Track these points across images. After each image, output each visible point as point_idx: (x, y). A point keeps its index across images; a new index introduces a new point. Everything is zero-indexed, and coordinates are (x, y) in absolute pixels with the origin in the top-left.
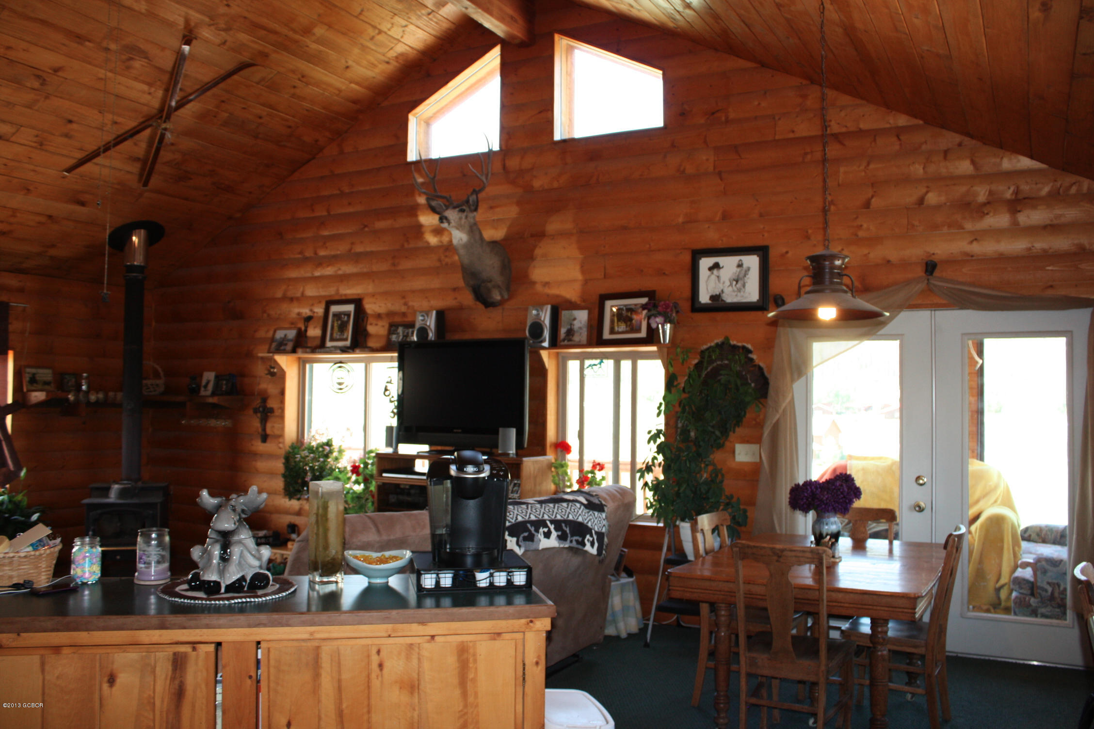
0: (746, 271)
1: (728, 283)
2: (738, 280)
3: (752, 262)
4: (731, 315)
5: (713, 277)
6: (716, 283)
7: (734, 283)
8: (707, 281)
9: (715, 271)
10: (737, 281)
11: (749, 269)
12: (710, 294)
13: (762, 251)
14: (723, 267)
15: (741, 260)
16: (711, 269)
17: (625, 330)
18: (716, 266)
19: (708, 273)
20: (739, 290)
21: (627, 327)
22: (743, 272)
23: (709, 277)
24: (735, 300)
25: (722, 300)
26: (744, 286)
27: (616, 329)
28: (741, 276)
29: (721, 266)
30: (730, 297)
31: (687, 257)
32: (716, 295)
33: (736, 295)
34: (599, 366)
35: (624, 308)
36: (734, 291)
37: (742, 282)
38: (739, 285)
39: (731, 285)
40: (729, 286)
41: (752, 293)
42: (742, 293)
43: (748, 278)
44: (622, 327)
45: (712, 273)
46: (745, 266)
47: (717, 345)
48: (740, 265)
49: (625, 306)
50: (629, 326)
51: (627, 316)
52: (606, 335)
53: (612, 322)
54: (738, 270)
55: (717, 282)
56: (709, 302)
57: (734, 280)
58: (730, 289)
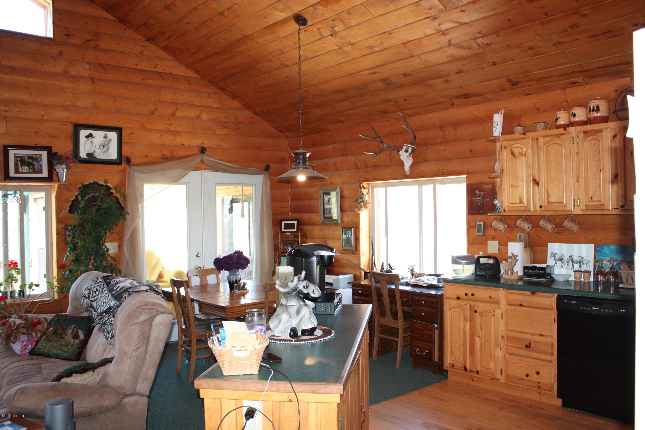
0: (109, 141)
1: (98, 147)
2: (104, 146)
4: (99, 166)
5: (88, 142)
6: (90, 146)
7: (102, 147)
8: (84, 144)
9: (90, 139)
10: (104, 147)
11: (111, 140)
12: (87, 153)
13: (119, 130)
14: (95, 137)
15: (106, 134)
16: (87, 137)
17: (28, 171)
18: (90, 136)
19: (86, 139)
20: (105, 152)
21: (29, 169)
22: (107, 141)
23: (86, 142)
24: (103, 157)
25: (95, 157)
26: (108, 150)
27: (20, 170)
28: (106, 143)
29: (94, 136)
30: (99, 155)
31: (70, 129)
32: (91, 153)
33: (103, 155)
34: (13, 195)
35: (26, 156)
36: (102, 152)
37: (107, 148)
38: (105, 149)
39: (100, 148)
40: (99, 149)
41: (113, 154)
42: (107, 154)
43: (110, 145)
44: (26, 169)
45: (88, 140)
46: (108, 138)
47: (90, 183)
48: (105, 137)
49: (27, 155)
50: (32, 169)
51: (29, 162)
52: (12, 174)
53: (16, 165)
54: (105, 139)
55: (91, 145)
56: (86, 157)
57: (102, 145)
58: (99, 150)
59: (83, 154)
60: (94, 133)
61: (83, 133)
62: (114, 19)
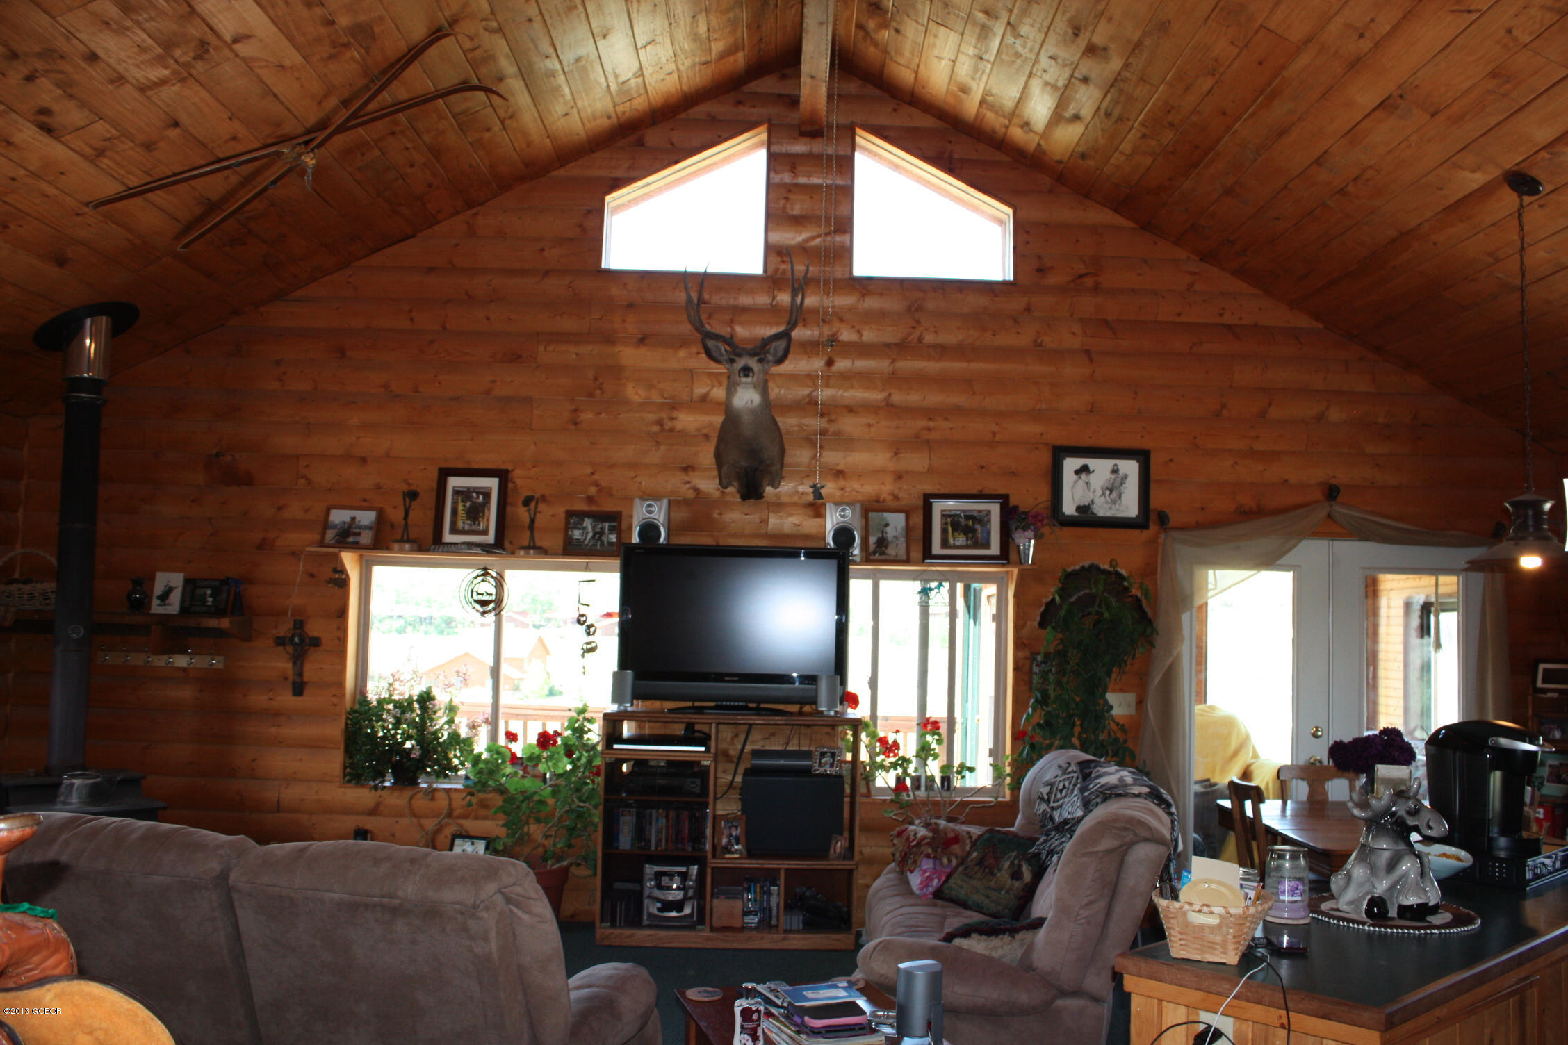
0: (1122, 479)
1: (1099, 492)
2: (1113, 489)
3: (1130, 468)
4: (1102, 532)
5: (1081, 483)
6: (1084, 491)
7: (1108, 492)
8: (1072, 488)
9: (1083, 476)
10: (1111, 491)
11: (1126, 476)
12: (1077, 504)
13: (1142, 456)
14: (1093, 471)
15: (1115, 465)
16: (1077, 472)
17: (965, 543)
18: (1085, 469)
19: (1075, 477)
20: (1114, 502)
21: (967, 539)
22: (1119, 480)
23: (1075, 482)
24: (1109, 514)
25: (1093, 513)
26: (1120, 496)
27: (951, 541)
28: (1117, 484)
29: (1091, 470)
30: (1102, 509)
31: (1045, 458)
32: (1084, 506)
33: (1110, 508)
34: (936, 590)
35: (962, 515)
36: (1107, 502)
37: (1118, 492)
38: (1114, 496)
39: (1103, 494)
40: (1101, 496)
42: (1117, 506)
43: (1125, 488)
44: (961, 540)
45: (1080, 478)
46: (1121, 472)
47: (1083, 568)
48: (1115, 471)
49: (963, 511)
50: (971, 539)
51: (967, 525)
52: (936, 549)
53: (944, 531)
54: (1113, 476)
55: (1086, 488)
56: (1076, 514)
57: (1107, 488)
58: (1103, 498)
59: (1069, 508)
60: (1092, 463)
61: (1071, 465)
62: (1131, 225)
